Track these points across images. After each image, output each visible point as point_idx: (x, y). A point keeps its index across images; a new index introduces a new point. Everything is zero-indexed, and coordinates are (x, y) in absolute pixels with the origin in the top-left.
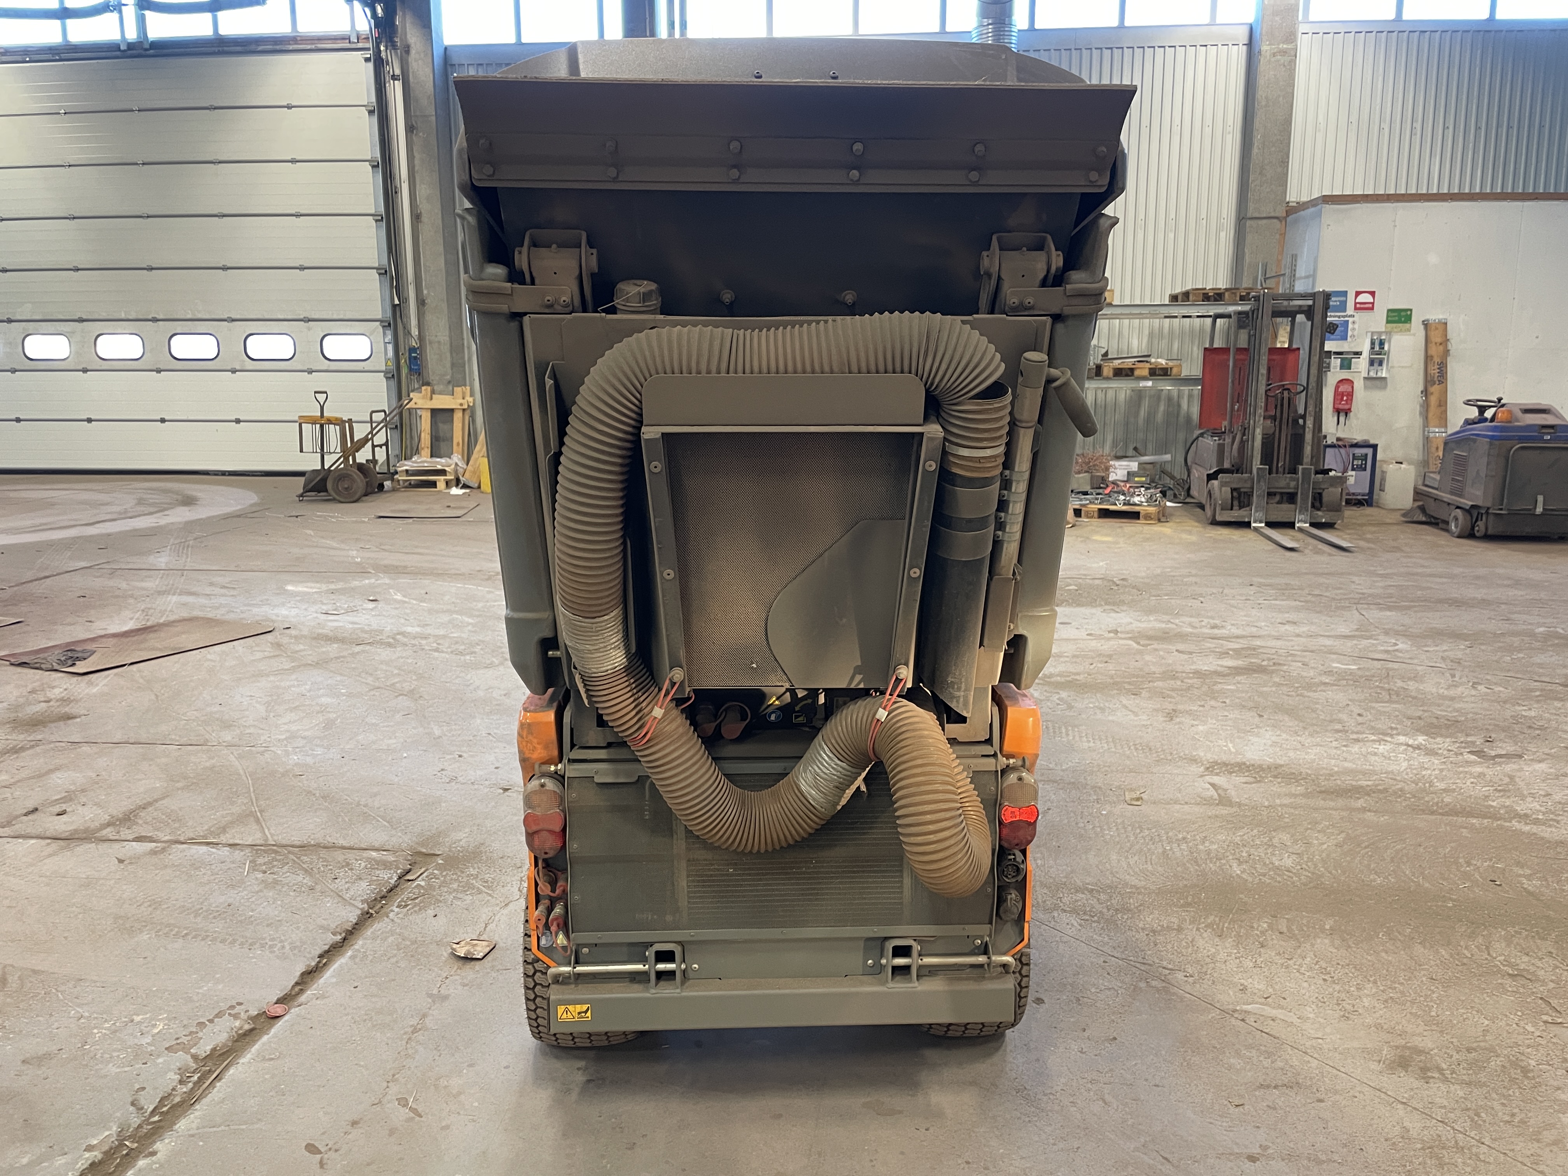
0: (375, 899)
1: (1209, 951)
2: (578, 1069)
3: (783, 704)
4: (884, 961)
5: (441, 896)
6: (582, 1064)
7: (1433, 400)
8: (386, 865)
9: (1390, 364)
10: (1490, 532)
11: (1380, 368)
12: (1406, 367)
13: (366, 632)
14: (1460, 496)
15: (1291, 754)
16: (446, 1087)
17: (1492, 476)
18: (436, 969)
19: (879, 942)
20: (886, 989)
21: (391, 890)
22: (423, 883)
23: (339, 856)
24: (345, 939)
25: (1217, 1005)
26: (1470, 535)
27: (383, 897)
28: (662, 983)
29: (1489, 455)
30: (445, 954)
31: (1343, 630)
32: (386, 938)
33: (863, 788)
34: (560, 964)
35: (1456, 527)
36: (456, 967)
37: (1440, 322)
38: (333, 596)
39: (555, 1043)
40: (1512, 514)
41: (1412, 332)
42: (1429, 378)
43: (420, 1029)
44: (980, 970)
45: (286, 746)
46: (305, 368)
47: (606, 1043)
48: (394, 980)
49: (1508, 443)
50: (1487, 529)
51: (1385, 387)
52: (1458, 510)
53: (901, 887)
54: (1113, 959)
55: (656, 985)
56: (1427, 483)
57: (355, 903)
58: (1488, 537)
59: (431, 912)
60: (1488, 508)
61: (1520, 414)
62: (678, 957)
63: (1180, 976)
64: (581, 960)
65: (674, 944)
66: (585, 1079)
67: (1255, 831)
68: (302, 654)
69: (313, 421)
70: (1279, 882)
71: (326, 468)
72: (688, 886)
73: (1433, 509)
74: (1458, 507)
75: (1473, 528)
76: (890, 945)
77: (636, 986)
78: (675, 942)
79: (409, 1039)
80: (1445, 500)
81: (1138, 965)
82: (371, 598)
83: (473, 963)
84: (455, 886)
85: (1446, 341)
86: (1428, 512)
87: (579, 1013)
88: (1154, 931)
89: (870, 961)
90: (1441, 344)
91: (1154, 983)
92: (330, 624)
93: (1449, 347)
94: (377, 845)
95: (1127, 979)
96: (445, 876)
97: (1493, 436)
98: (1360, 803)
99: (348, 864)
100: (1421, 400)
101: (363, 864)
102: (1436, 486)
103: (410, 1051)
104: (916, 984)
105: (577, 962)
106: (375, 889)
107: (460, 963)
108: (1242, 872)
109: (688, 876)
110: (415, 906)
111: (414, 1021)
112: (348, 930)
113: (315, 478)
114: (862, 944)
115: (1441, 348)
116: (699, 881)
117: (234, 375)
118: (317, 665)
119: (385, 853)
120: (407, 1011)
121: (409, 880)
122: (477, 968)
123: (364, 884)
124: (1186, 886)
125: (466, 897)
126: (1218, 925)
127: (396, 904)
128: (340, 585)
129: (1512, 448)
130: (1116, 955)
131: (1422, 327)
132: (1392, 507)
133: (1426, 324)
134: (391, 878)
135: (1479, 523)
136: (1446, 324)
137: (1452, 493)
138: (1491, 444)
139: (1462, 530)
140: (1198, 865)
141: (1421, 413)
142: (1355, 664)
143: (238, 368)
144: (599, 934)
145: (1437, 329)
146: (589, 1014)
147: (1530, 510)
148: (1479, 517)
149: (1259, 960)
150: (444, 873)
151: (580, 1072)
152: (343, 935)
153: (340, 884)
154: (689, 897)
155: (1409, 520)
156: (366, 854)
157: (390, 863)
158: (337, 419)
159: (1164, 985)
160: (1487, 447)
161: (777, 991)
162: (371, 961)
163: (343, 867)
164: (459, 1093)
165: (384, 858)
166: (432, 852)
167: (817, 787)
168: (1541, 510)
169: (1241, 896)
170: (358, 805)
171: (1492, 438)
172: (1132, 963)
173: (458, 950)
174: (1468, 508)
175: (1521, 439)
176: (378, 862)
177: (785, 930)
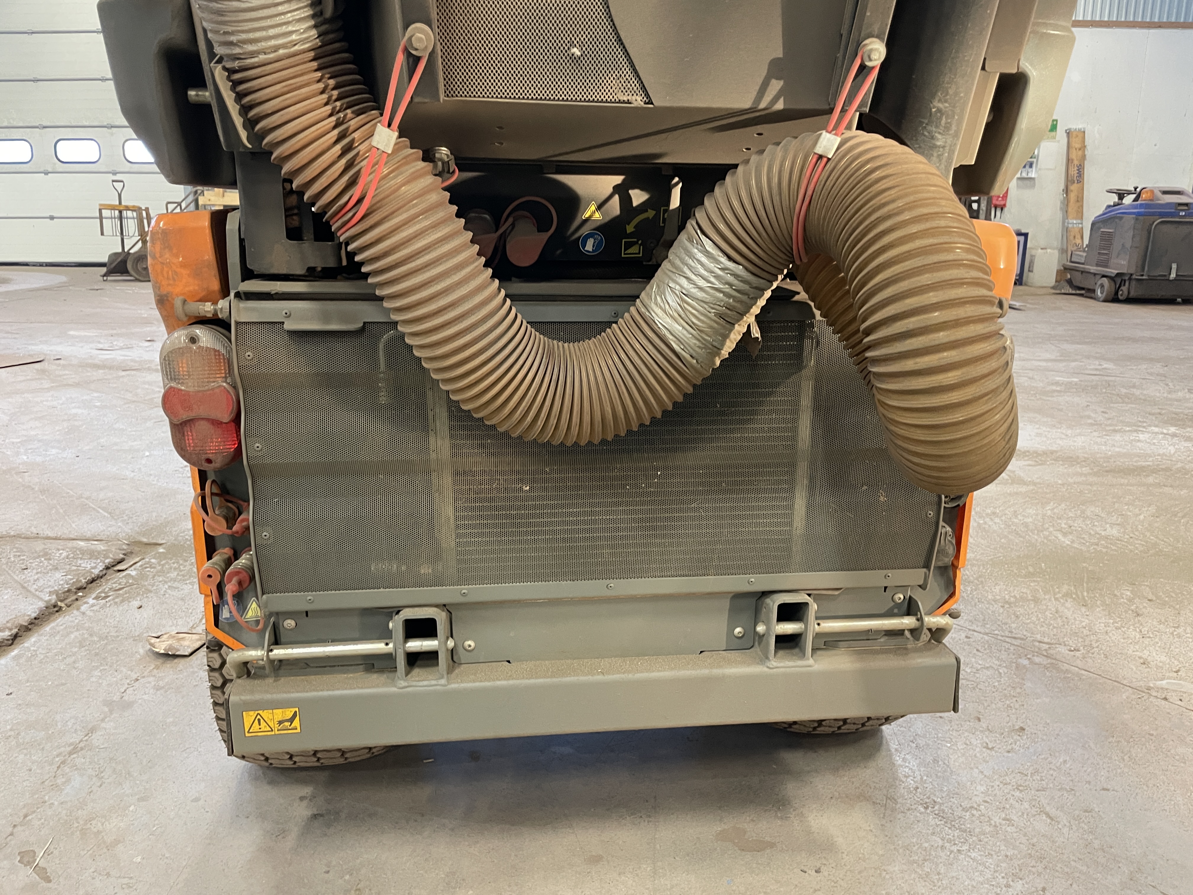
0: (69, 591)
1: (1081, 622)
2: (302, 799)
3: (608, 219)
4: (761, 628)
5: (153, 586)
6: (307, 790)
7: (1073, 196)
8: (92, 555)
9: (1039, 166)
10: (1131, 295)
11: (1031, 169)
12: (1051, 169)
13: (135, 361)
14: (1106, 266)
15: (1059, 442)
16: (99, 832)
17: (1136, 247)
18: (124, 670)
19: (754, 600)
20: (766, 669)
21: (93, 581)
22: (133, 573)
23: (39, 546)
24: (15, 637)
25: (1125, 682)
26: (1114, 299)
27: (80, 589)
28: (416, 671)
29: (1134, 228)
30: (141, 651)
31: (1048, 356)
32: (68, 634)
33: (756, 333)
34: (248, 646)
35: (1102, 293)
36: (153, 666)
37: (1080, 130)
38: (112, 338)
39: (267, 764)
40: (1151, 279)
41: (1057, 139)
42: (1070, 179)
43: (82, 749)
44: (898, 640)
45: (19, 448)
46: (110, 170)
47: (341, 761)
48: (63, 684)
49: (1152, 218)
50: (1129, 293)
51: (1033, 186)
52: (1105, 279)
53: (791, 516)
54: (975, 633)
55: (407, 675)
56: (1073, 260)
57: (41, 595)
58: (1130, 301)
59: (137, 603)
60: (1131, 275)
61: (1160, 194)
62: (441, 628)
63: (1062, 649)
64: (283, 640)
65: (435, 609)
66: (308, 813)
67: (1063, 505)
68: (65, 377)
69: (112, 208)
70: (1115, 550)
71: (126, 250)
72: (456, 518)
73: (1079, 280)
74: (1104, 276)
75: (1116, 293)
76: (774, 603)
77: (374, 677)
78: (437, 606)
79: (63, 762)
80: (1092, 271)
81: (1007, 640)
82: (149, 339)
83: (176, 661)
84: (173, 575)
85: (1083, 147)
86: (1075, 284)
87: (280, 723)
88: (1010, 604)
89: (738, 630)
90: (1080, 149)
91: (1037, 660)
92: (100, 356)
93: (1086, 153)
94: (89, 535)
95: (1004, 655)
96: (163, 565)
97: (1138, 212)
98: (1151, 480)
99: (46, 554)
100: (1061, 196)
101: (65, 554)
102: (1083, 261)
103: (59, 781)
104: (811, 661)
105: (276, 641)
106: (71, 579)
107: (159, 661)
108: (1072, 542)
109: (455, 500)
110: (117, 597)
111: (75, 738)
112: (21, 626)
113: (117, 259)
114: (726, 603)
115: (1080, 153)
116: (472, 509)
117: (46, 176)
118: (77, 385)
119: (96, 542)
120: (70, 724)
121: (119, 571)
122: (181, 666)
123: (58, 575)
124: (1019, 557)
125: (185, 587)
126: (1076, 594)
127: (94, 596)
128: (124, 330)
129: (1154, 222)
130: (977, 629)
131: (1065, 135)
132: (1039, 284)
133: (1068, 133)
134: (95, 568)
135: (1122, 288)
136: (1084, 132)
137: (1097, 265)
138: (1137, 219)
139: (1107, 294)
140: (1021, 537)
141: (1061, 209)
142: (1077, 378)
143: (50, 170)
144: (310, 596)
145: (1077, 136)
146: (296, 723)
147: (1165, 276)
148: (1123, 282)
149: (1145, 630)
150: (163, 562)
151: (305, 803)
152: (15, 631)
153: (31, 575)
154: (458, 536)
155: (1058, 292)
156: (70, 544)
157: (99, 553)
158: (134, 206)
159: (1049, 661)
160: (1133, 222)
161: (600, 678)
162: (41, 662)
163: (39, 557)
164: (117, 842)
165: (93, 547)
166: (154, 541)
167: (683, 318)
168: (1175, 276)
169: (1084, 565)
170: (81, 497)
171: (1138, 214)
172: (999, 637)
173: (157, 645)
174: (1113, 275)
175: (1162, 215)
176: (83, 552)
177: (612, 583)
